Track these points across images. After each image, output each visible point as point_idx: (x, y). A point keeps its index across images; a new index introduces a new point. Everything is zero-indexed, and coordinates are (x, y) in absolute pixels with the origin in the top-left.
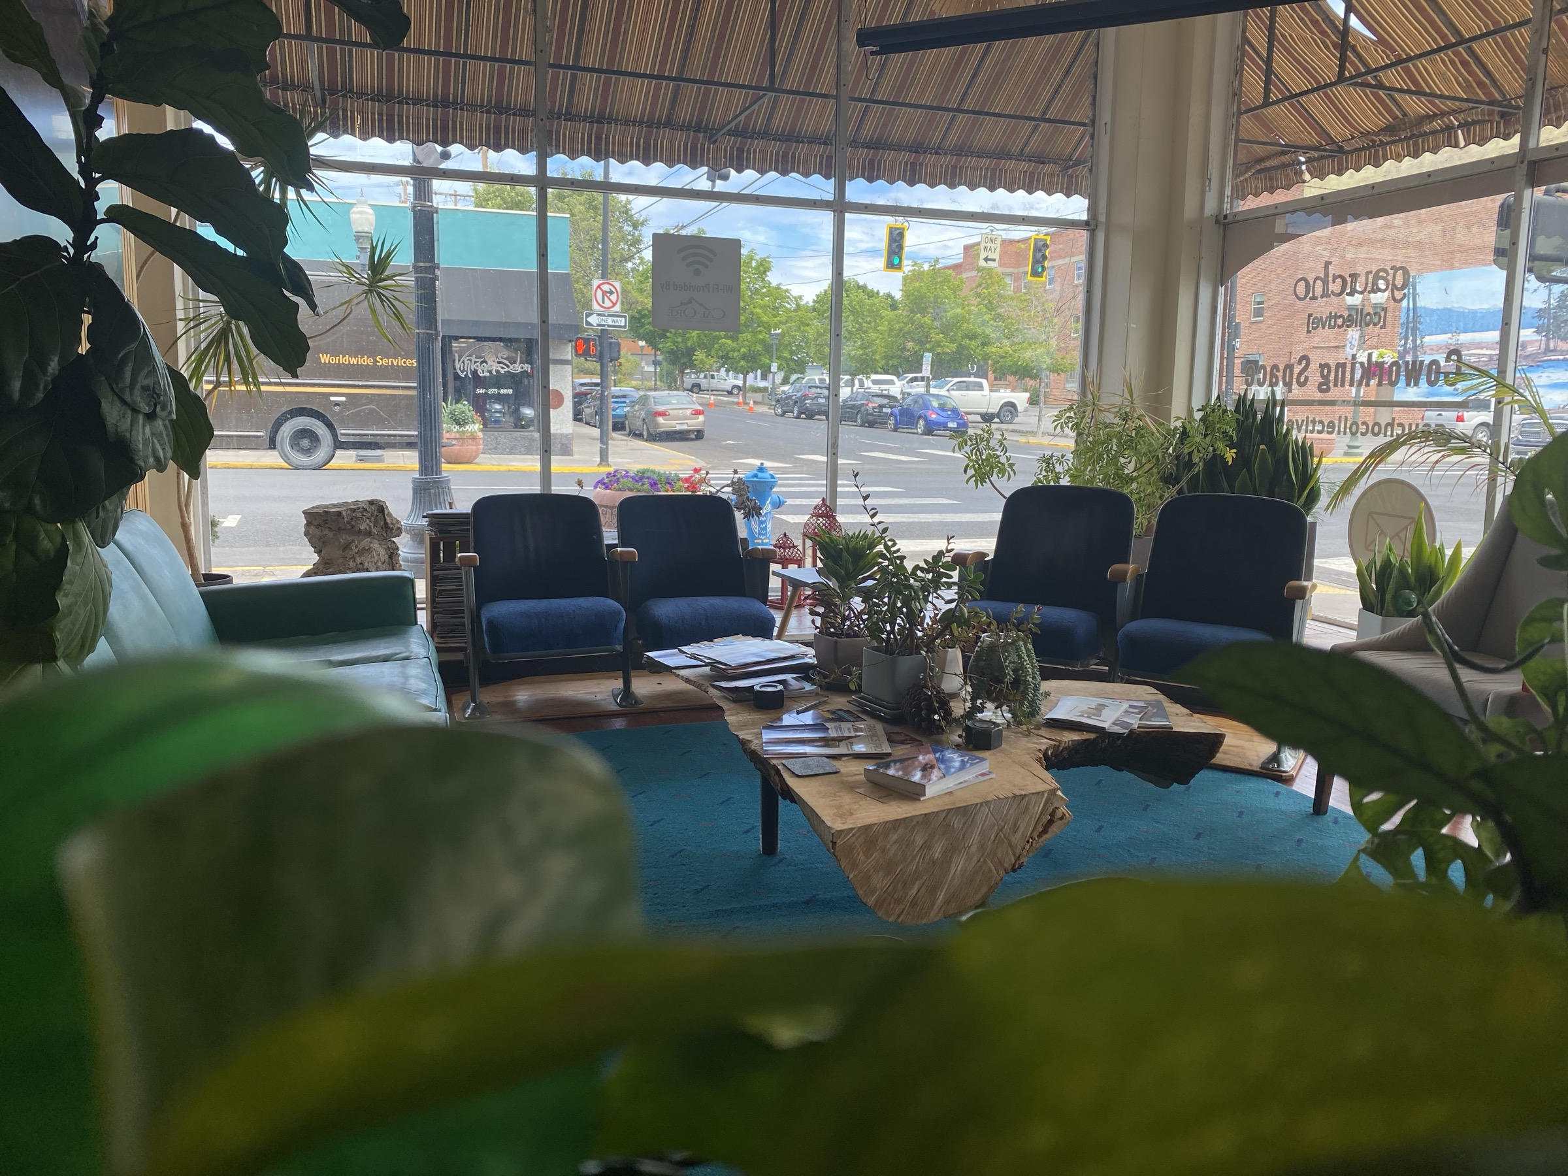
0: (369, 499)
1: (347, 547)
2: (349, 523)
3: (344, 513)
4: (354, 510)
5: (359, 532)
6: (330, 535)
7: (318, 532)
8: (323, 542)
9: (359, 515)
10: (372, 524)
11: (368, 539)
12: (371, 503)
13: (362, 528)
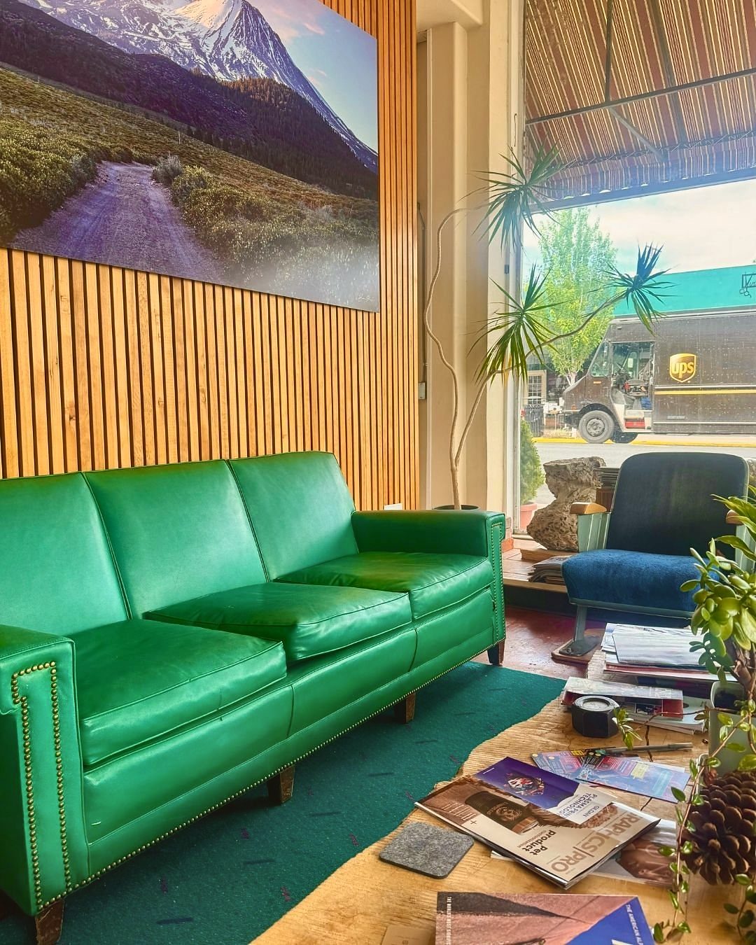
0: (590, 456)
1: (571, 494)
2: (573, 475)
3: (569, 468)
4: (576, 465)
5: (582, 483)
6: (562, 483)
7: (554, 481)
8: (558, 489)
9: (581, 469)
10: (591, 477)
11: (589, 489)
12: (591, 459)
13: (583, 480)
